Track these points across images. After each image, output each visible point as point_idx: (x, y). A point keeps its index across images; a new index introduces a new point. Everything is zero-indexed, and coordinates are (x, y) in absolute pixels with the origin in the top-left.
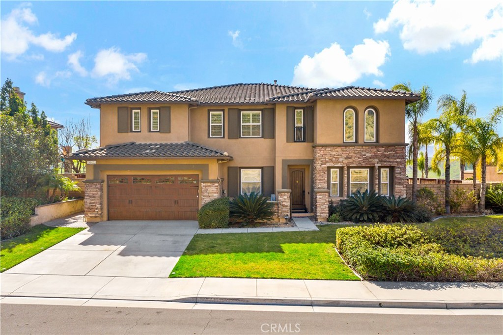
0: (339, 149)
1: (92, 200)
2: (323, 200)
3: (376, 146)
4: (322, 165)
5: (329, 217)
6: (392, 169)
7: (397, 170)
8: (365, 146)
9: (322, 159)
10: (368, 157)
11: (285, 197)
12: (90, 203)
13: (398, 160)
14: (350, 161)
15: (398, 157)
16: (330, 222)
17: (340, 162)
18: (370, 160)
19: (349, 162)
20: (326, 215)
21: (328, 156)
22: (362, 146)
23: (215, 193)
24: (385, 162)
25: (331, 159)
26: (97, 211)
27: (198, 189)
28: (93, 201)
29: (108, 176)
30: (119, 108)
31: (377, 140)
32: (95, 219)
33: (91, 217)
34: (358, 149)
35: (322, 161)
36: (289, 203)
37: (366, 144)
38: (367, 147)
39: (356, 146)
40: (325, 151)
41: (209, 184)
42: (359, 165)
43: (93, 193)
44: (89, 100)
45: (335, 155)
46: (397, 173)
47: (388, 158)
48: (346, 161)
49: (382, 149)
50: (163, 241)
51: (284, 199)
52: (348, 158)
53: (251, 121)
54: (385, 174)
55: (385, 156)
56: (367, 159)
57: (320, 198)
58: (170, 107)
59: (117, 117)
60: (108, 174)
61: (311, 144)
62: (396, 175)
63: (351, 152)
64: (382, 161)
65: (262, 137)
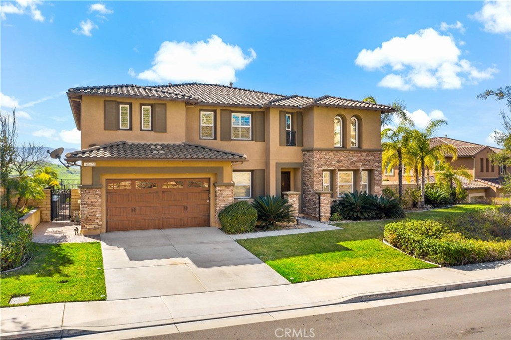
0: (332, 154)
1: (91, 209)
2: (326, 200)
3: (360, 151)
4: (318, 168)
5: (331, 216)
6: (371, 172)
7: (376, 173)
8: (352, 151)
9: (318, 163)
10: (354, 160)
11: (295, 199)
12: (88, 213)
13: (376, 164)
14: (341, 164)
15: (376, 162)
16: (334, 221)
17: (333, 166)
18: (356, 164)
19: (340, 166)
20: (328, 215)
21: (323, 160)
22: (350, 150)
23: (230, 197)
24: (367, 165)
25: (326, 163)
26: (98, 221)
27: (210, 193)
28: (92, 211)
29: (106, 180)
30: (105, 101)
31: (359, 147)
32: (95, 231)
33: (89, 229)
34: (347, 153)
35: (318, 165)
36: (298, 205)
37: (352, 150)
38: (354, 152)
39: (345, 151)
40: (321, 155)
41: (224, 188)
42: (348, 168)
43: (93, 200)
44: (72, 90)
45: (328, 159)
46: (376, 176)
47: (369, 162)
48: (337, 165)
49: (364, 154)
50: (215, 249)
51: (294, 201)
52: (339, 161)
53: (240, 124)
54: (364, 176)
55: (367, 160)
56: (353, 163)
57: (324, 199)
58: (165, 105)
59: (103, 112)
60: (107, 178)
61: (300, 148)
62: (375, 177)
63: (342, 156)
64: (365, 165)
65: (252, 140)
